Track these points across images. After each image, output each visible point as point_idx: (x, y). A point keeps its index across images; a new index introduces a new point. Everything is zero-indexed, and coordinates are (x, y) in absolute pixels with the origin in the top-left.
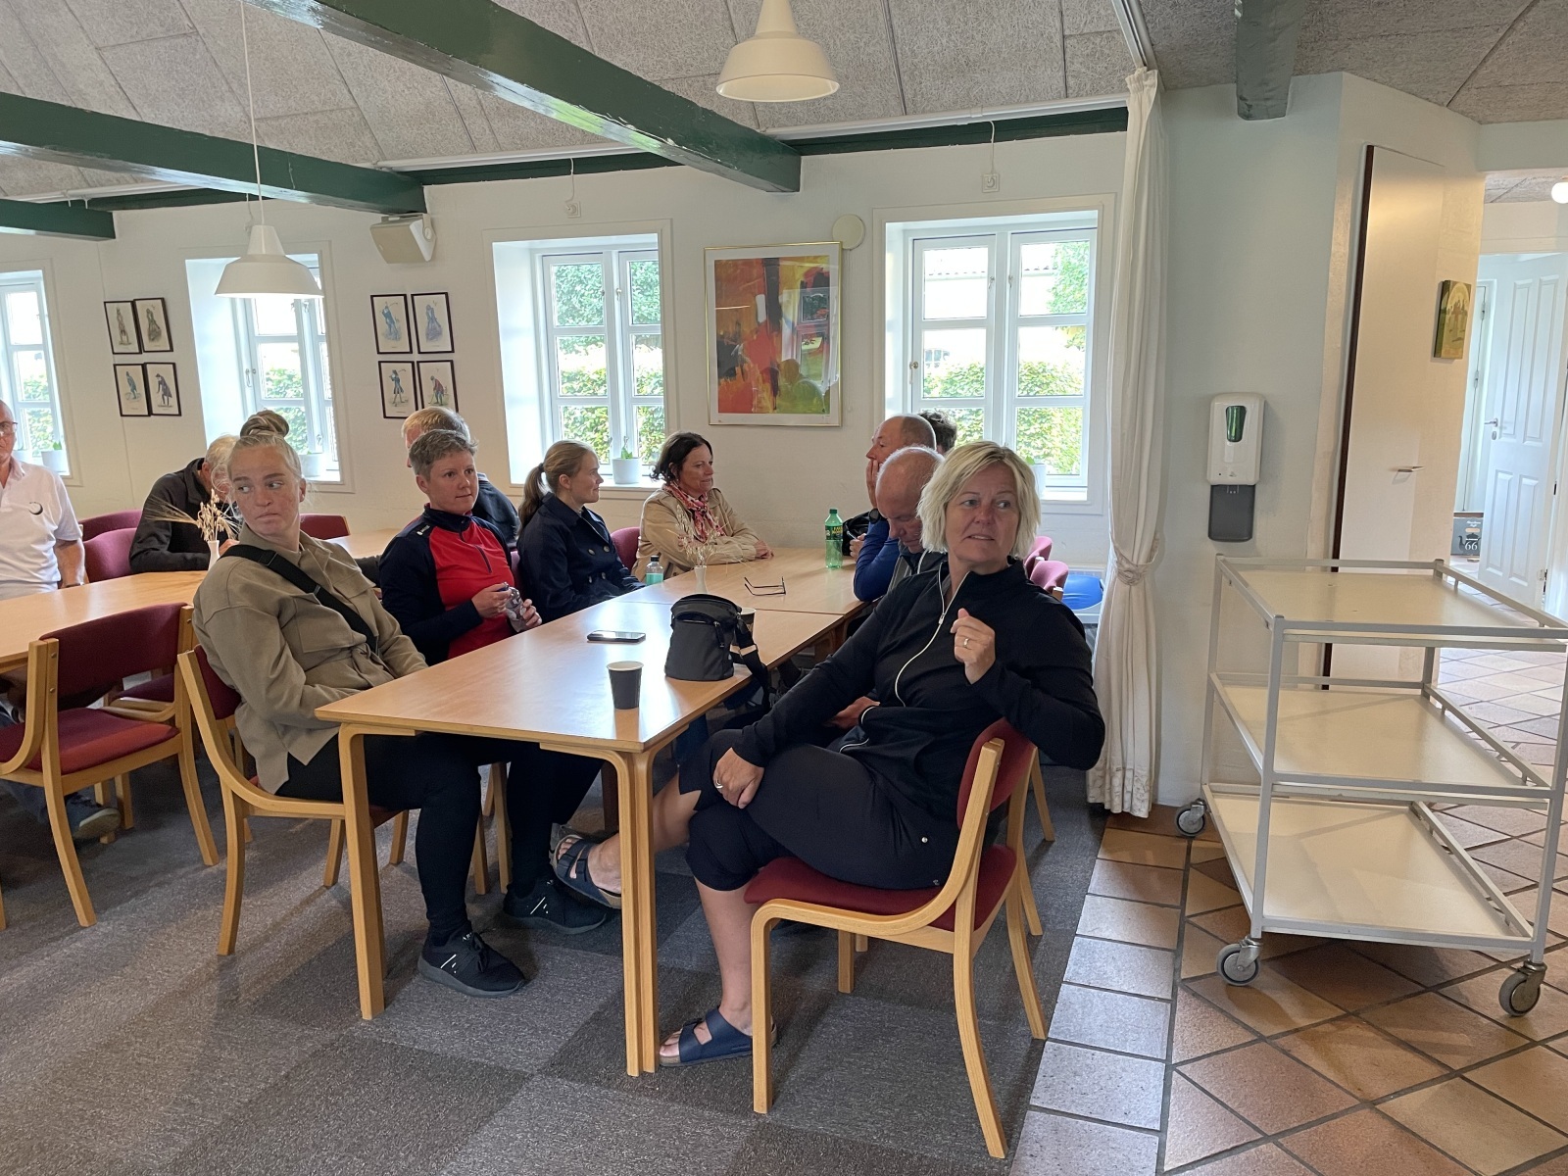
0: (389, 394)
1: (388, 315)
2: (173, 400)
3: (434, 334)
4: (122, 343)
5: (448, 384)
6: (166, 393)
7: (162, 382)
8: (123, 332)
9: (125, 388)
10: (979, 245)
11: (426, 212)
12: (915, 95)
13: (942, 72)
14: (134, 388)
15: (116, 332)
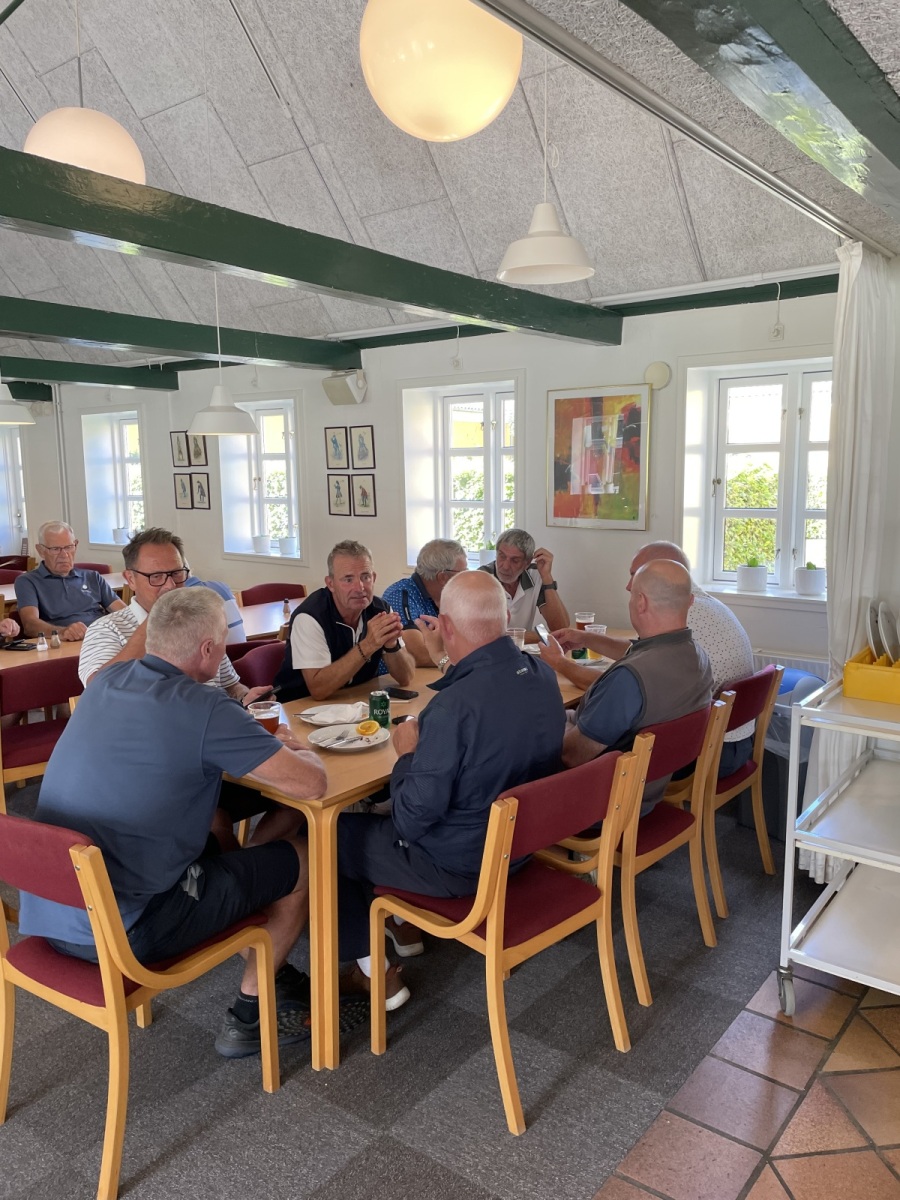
0: (333, 498)
1: (335, 442)
2: (206, 499)
3: (363, 456)
4: (179, 460)
5: (370, 491)
6: (203, 494)
7: (200, 487)
8: (180, 452)
9: (180, 490)
10: (777, 383)
11: (361, 368)
12: (713, 265)
13: (733, 246)
14: (185, 490)
15: (176, 452)
